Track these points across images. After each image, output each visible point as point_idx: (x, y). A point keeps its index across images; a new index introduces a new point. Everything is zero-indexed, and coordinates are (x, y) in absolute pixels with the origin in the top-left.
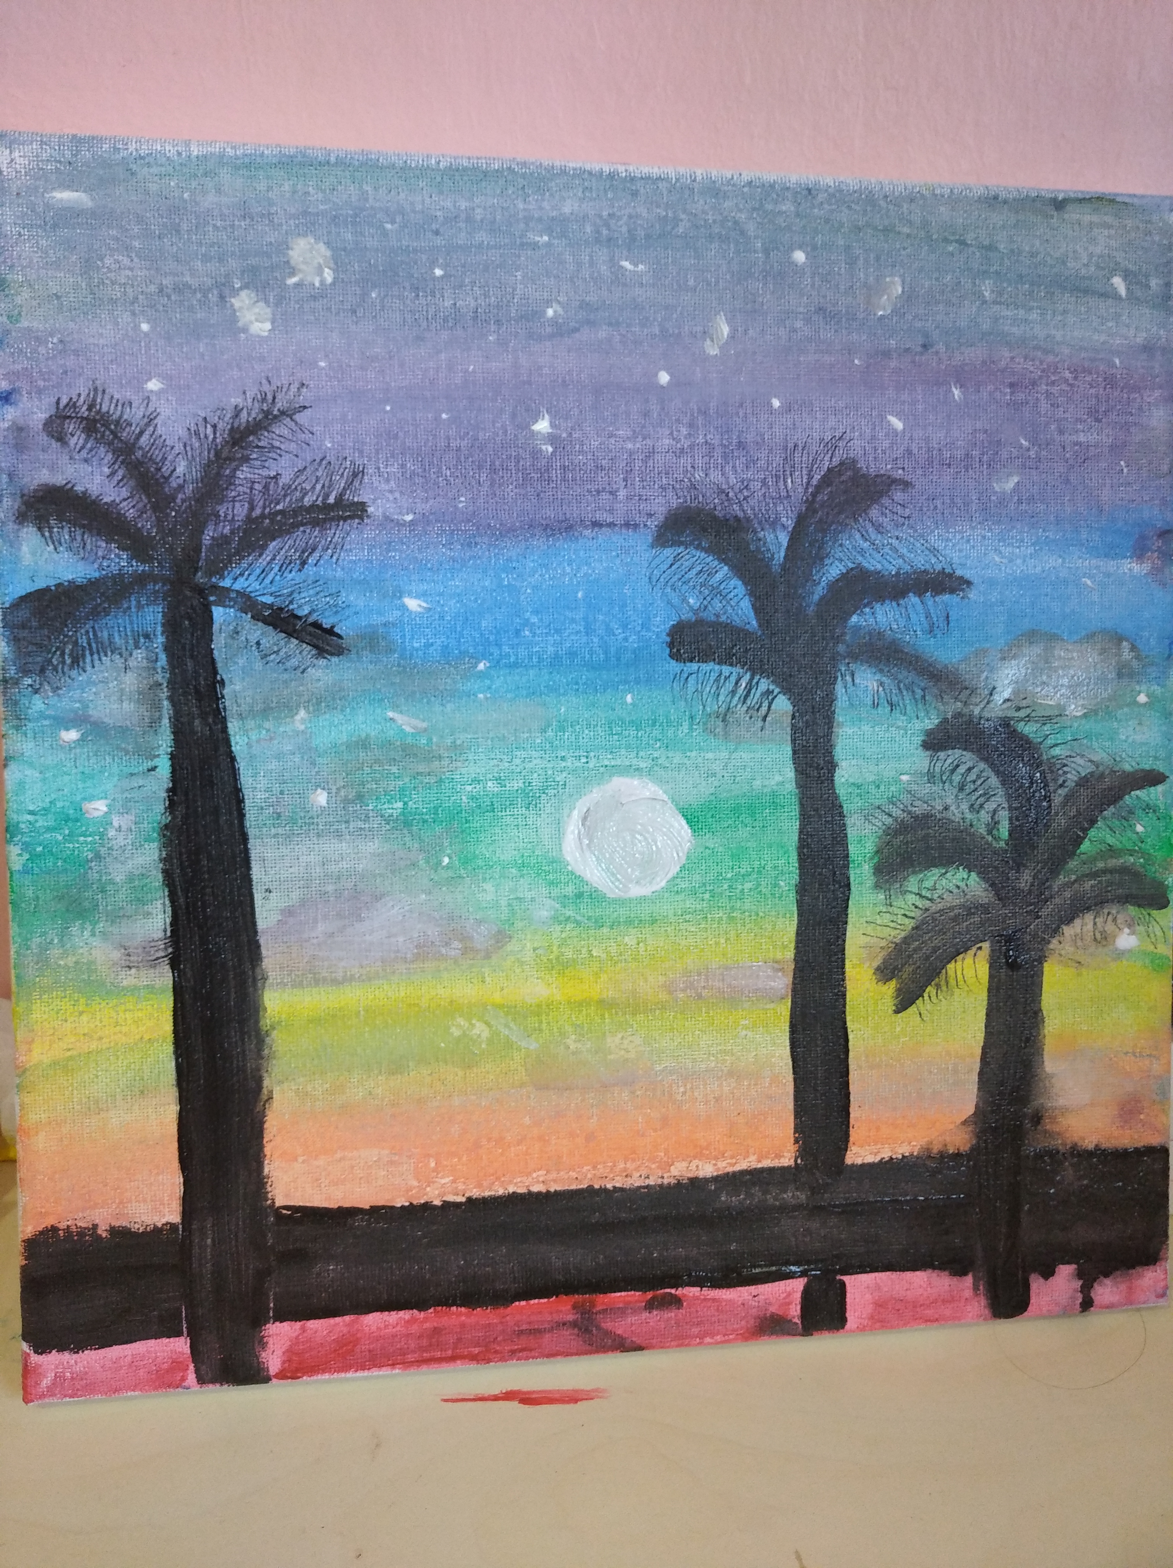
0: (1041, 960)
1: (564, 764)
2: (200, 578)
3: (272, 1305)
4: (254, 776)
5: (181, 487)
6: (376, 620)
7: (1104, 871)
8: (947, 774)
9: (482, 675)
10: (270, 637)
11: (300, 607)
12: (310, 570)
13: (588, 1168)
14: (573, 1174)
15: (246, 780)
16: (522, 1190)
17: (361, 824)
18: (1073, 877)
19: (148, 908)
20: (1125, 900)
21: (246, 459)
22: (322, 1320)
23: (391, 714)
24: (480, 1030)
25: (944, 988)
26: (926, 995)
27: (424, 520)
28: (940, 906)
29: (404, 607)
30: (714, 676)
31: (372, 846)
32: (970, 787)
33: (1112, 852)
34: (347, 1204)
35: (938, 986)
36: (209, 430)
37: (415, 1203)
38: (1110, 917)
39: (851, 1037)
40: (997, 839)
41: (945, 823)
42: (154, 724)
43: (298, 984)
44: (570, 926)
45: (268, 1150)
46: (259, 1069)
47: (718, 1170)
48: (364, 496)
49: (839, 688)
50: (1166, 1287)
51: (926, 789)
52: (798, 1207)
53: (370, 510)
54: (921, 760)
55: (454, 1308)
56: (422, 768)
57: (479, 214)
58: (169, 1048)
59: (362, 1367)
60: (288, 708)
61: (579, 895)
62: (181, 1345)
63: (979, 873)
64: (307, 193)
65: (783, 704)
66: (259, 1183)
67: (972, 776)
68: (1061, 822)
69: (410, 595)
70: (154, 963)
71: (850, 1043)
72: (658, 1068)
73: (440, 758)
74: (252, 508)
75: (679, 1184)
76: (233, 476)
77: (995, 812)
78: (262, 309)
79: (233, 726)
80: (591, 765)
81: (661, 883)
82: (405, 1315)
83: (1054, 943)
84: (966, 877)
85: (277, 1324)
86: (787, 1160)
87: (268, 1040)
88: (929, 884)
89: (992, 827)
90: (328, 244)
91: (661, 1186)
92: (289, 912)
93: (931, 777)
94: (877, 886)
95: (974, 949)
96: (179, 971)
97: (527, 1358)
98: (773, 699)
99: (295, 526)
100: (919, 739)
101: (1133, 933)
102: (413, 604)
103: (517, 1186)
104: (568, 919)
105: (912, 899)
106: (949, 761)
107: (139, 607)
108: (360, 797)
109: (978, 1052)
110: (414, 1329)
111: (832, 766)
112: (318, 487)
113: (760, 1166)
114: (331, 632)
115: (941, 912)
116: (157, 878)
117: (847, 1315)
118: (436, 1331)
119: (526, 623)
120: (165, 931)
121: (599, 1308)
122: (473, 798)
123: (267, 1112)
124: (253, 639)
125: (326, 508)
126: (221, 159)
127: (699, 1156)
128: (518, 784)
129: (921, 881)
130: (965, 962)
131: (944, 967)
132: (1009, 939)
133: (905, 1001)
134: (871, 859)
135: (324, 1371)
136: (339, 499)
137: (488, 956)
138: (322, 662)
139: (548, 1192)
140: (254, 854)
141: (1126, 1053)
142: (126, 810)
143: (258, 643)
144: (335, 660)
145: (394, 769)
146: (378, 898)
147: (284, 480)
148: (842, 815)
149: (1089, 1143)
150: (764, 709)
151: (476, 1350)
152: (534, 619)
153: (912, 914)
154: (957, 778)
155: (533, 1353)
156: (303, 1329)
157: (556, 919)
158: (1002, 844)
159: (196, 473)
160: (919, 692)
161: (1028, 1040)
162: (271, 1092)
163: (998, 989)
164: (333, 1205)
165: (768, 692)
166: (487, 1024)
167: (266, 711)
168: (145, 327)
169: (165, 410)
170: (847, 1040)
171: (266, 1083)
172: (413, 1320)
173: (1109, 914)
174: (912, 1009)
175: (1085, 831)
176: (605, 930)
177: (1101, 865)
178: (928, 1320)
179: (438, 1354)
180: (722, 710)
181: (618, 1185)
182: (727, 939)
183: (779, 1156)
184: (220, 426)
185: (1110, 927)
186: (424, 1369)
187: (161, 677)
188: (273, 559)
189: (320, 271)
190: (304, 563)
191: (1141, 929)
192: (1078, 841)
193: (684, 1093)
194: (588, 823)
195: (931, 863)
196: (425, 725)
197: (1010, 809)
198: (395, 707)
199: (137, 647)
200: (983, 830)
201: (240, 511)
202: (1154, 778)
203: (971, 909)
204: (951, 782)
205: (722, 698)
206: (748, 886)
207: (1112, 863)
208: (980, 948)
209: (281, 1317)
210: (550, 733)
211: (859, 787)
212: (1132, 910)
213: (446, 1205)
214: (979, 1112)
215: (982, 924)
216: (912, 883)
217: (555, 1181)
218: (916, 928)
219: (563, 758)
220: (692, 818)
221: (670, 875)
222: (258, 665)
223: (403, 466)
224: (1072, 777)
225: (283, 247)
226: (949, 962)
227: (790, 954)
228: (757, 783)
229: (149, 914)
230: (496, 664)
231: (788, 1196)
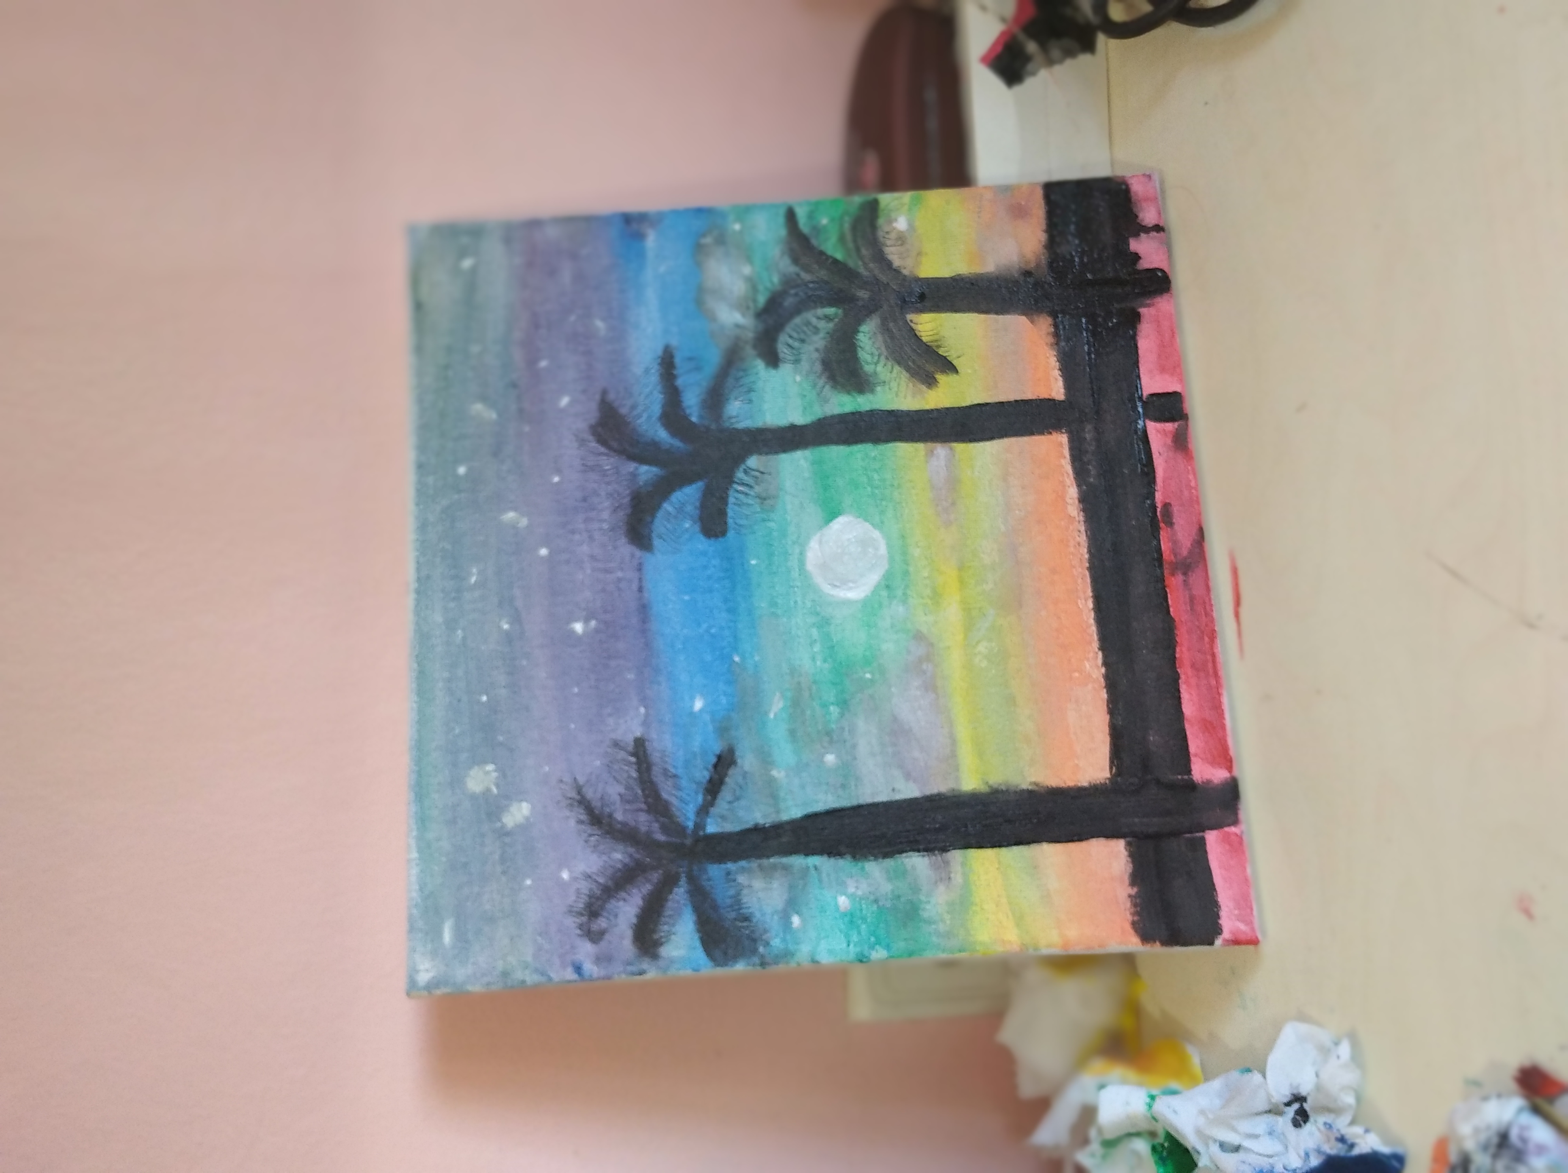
0: (918, 280)
1: (800, 602)
2: (688, 842)
3: (1180, 777)
4: (817, 802)
5: (631, 856)
6: (710, 728)
7: (855, 241)
8: (794, 351)
9: (743, 658)
10: (725, 795)
11: (704, 777)
12: (680, 771)
13: (1074, 570)
14: (1080, 581)
15: (819, 807)
16: (1092, 614)
17: (846, 733)
18: (860, 263)
19: (909, 867)
20: (873, 226)
21: (610, 816)
22: (1190, 743)
23: (772, 716)
24: (982, 648)
25: (939, 343)
26: (944, 355)
27: (644, 700)
28: (883, 349)
29: (701, 711)
30: (736, 508)
31: (861, 724)
32: (802, 336)
33: (842, 239)
34: (1107, 730)
35: (939, 347)
36: (592, 839)
37: (1104, 685)
38: (887, 236)
39: (976, 402)
40: (836, 314)
41: (827, 350)
42: (786, 868)
43: (957, 768)
44: (909, 592)
45: (1071, 784)
46: (1016, 792)
47: (1072, 485)
48: (629, 739)
49: (741, 425)
50: (1144, 175)
51: (805, 365)
52: (1096, 429)
53: (638, 734)
54: (786, 369)
55: (1177, 656)
56: (806, 694)
57: (446, 675)
58: (1004, 851)
59: (1221, 715)
60: (771, 782)
61: (888, 587)
62: (1212, 838)
63: (860, 325)
64: (439, 784)
65: (753, 461)
66: (1094, 791)
67: (795, 335)
68: (823, 274)
69: (692, 707)
70: (947, 863)
71: (980, 402)
72: (1003, 528)
73: (799, 683)
74: (641, 810)
75: (1084, 510)
76: (619, 823)
77: (819, 318)
78: (514, 808)
79: (785, 817)
80: (799, 584)
81: (876, 534)
82: (1183, 688)
83: (905, 272)
84: (862, 334)
85: (1193, 773)
86: (1063, 438)
87: (995, 786)
88: (868, 358)
89: (828, 318)
90: (470, 768)
91: (1085, 522)
92: (908, 776)
93: (797, 361)
94: (872, 391)
95: (912, 325)
96: (950, 846)
97: (1211, 605)
98: (750, 469)
99: (652, 783)
100: (773, 372)
101: (896, 220)
102: (698, 705)
103: (1090, 618)
104: (904, 594)
105: (879, 368)
106: (785, 351)
107: (709, 880)
108: (829, 733)
109: (983, 316)
110: (1193, 681)
111: (793, 427)
112: (626, 768)
113: (1068, 456)
114: (719, 757)
115: (887, 347)
116: (889, 863)
117: (1170, 390)
118: (1193, 666)
119: (707, 631)
120: (923, 856)
121: (1173, 557)
122: (825, 661)
123: (1045, 785)
124: (726, 806)
125: (639, 763)
126: (420, 838)
127: (1062, 497)
128: (814, 632)
129: (868, 363)
130: (921, 330)
131: (924, 343)
132: (904, 301)
133: (949, 367)
134: (853, 397)
135: (1226, 741)
136: (633, 754)
137: (932, 645)
138: (739, 761)
139: (1092, 597)
140: (869, 800)
141: (979, 217)
142: (843, 884)
143: (730, 802)
144: (737, 753)
145: (808, 712)
146: (895, 719)
147: (621, 789)
148: (825, 418)
149: (1043, 237)
150: (757, 474)
151: (1206, 639)
152: (705, 626)
153: (890, 367)
154: (796, 344)
155: (1207, 601)
156: (1196, 755)
157: (904, 601)
158: (840, 311)
159: (621, 847)
160: (741, 374)
161: (972, 284)
162: (1031, 783)
163: (938, 307)
164: (1108, 739)
165: (745, 472)
166: (978, 642)
167: (774, 797)
168: (528, 882)
169: (581, 867)
170: (979, 405)
171: (1025, 786)
172: (1187, 682)
173: (884, 237)
174: (955, 362)
175: (828, 257)
176: (911, 569)
177: (851, 245)
178: (1173, 335)
179: (1210, 665)
180: (758, 500)
181: (1086, 550)
182: (913, 488)
183: (1061, 445)
184: (589, 831)
185: (893, 235)
186: (1222, 673)
187: (754, 864)
188: (674, 795)
189: (487, 773)
190: (675, 776)
191: (893, 215)
192: (836, 261)
193: (1020, 510)
194: (838, 584)
195: (855, 358)
196: (778, 694)
197: (815, 307)
198: (766, 713)
199: (735, 880)
200: (831, 325)
201: (643, 817)
202: (791, 216)
203: (885, 328)
204: (799, 349)
205: (750, 502)
206: (876, 476)
207: (849, 237)
208: (911, 321)
209: (1189, 771)
210: (779, 612)
211: (805, 408)
212: (881, 221)
213: (1105, 664)
214: (1024, 313)
215: (895, 321)
216: (868, 368)
217: (1085, 592)
218: (899, 363)
219: (796, 602)
220: (832, 514)
221: (870, 527)
222: (743, 802)
223: (610, 715)
224: (792, 269)
225: (473, 797)
226: (921, 340)
227: (920, 447)
228: (807, 475)
229: (914, 868)
230: (735, 649)
231: (1088, 436)
